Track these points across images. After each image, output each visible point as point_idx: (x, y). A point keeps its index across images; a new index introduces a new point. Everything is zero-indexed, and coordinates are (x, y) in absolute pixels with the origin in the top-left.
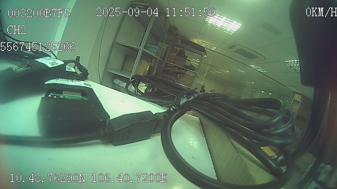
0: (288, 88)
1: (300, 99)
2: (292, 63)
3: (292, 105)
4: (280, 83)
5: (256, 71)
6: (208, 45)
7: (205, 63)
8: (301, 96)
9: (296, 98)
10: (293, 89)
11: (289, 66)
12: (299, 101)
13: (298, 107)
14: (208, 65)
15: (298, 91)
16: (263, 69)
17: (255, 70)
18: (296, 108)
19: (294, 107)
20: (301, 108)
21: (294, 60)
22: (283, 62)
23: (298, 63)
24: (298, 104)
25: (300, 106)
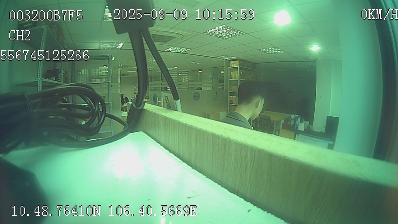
0: (218, 58)
2: (217, 31)
3: (230, 73)
5: (176, 53)
7: (115, 67)
8: (237, 61)
9: (232, 65)
10: (225, 57)
11: (213, 35)
12: (237, 67)
13: (238, 73)
14: (118, 68)
15: (232, 58)
16: (183, 48)
17: (174, 53)
18: (235, 75)
19: (234, 75)
20: (241, 74)
21: (218, 27)
22: (205, 33)
23: (225, 28)
24: (236, 71)
25: (239, 72)
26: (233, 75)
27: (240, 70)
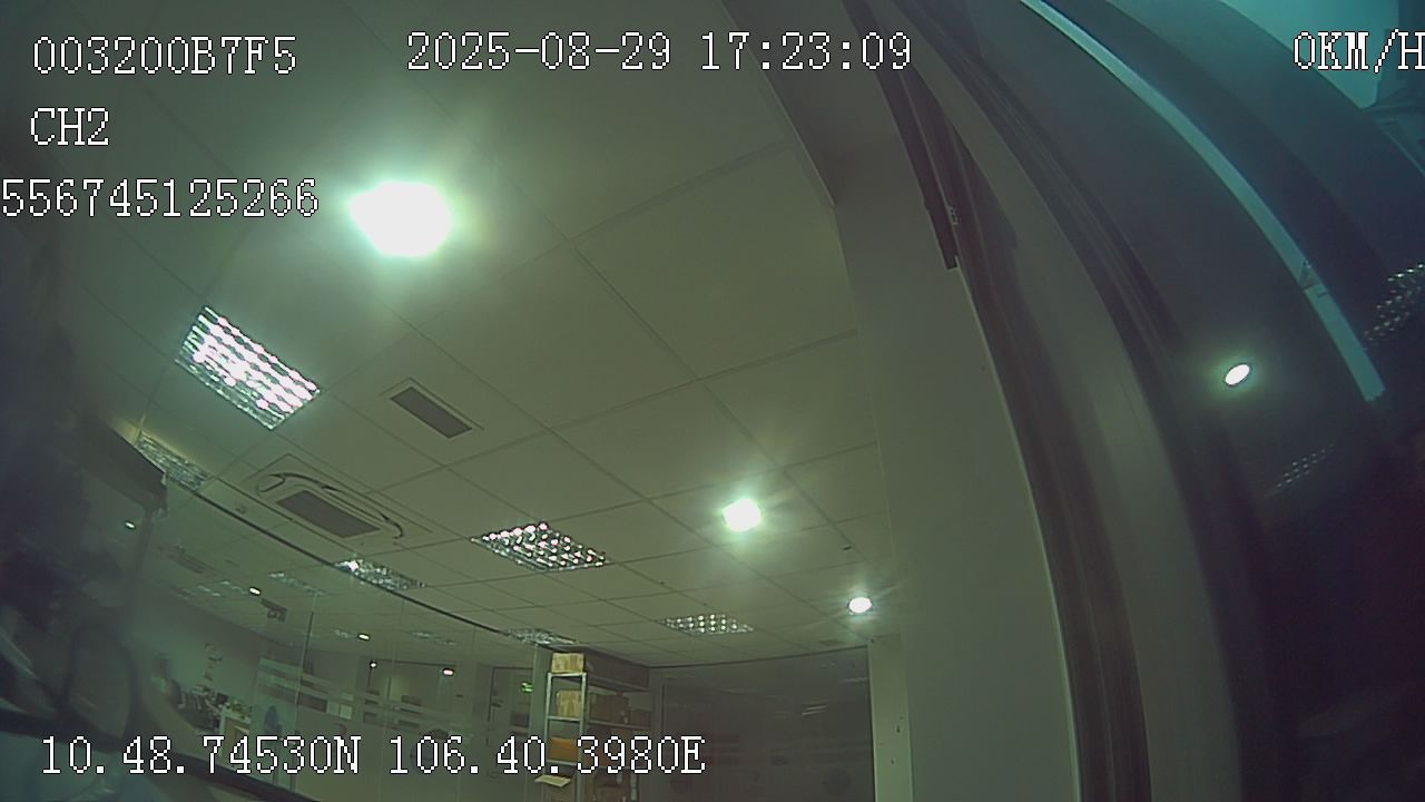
0: (518, 638)
1: (581, 666)
2: (518, 542)
3: (553, 695)
4: (481, 626)
5: (370, 586)
6: (175, 460)
8: (581, 656)
9: (562, 669)
10: (540, 636)
11: (503, 553)
12: (581, 677)
13: (580, 696)
15: (566, 641)
17: (362, 583)
18: (571, 706)
19: (564, 704)
20: (594, 701)
21: (523, 529)
22: (477, 541)
23: (545, 536)
24: (575, 690)
25: (586, 694)
26: (562, 704)
27: (590, 687)
